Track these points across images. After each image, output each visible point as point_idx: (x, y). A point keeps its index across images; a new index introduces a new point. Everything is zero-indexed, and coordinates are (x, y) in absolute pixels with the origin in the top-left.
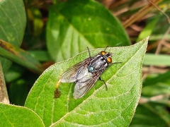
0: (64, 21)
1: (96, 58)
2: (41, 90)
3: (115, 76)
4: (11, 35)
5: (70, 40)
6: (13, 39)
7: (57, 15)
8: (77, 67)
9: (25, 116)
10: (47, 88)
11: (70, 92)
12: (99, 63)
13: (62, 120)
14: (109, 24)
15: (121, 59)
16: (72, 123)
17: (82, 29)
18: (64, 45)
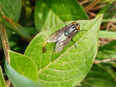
0: (46, 6)
1: (69, 26)
2: (34, 48)
3: (81, 39)
4: (12, 15)
5: (50, 19)
6: (13, 18)
7: (42, 3)
8: (58, 33)
9: (26, 62)
10: (38, 46)
11: (53, 49)
12: (71, 30)
13: (47, 67)
14: (76, 9)
15: (85, 28)
16: (53, 70)
17: (58, 12)
18: (46, 22)
